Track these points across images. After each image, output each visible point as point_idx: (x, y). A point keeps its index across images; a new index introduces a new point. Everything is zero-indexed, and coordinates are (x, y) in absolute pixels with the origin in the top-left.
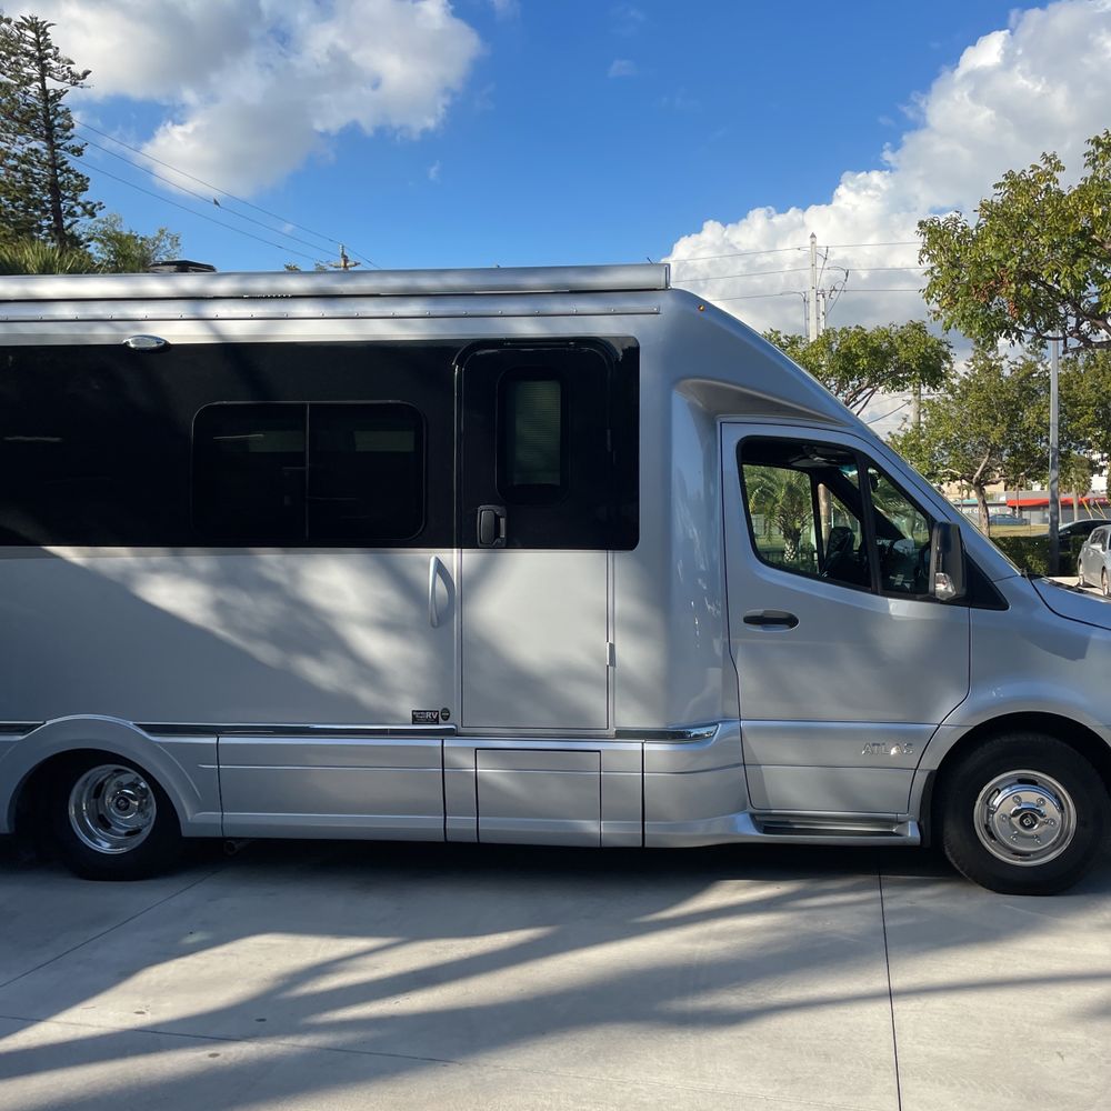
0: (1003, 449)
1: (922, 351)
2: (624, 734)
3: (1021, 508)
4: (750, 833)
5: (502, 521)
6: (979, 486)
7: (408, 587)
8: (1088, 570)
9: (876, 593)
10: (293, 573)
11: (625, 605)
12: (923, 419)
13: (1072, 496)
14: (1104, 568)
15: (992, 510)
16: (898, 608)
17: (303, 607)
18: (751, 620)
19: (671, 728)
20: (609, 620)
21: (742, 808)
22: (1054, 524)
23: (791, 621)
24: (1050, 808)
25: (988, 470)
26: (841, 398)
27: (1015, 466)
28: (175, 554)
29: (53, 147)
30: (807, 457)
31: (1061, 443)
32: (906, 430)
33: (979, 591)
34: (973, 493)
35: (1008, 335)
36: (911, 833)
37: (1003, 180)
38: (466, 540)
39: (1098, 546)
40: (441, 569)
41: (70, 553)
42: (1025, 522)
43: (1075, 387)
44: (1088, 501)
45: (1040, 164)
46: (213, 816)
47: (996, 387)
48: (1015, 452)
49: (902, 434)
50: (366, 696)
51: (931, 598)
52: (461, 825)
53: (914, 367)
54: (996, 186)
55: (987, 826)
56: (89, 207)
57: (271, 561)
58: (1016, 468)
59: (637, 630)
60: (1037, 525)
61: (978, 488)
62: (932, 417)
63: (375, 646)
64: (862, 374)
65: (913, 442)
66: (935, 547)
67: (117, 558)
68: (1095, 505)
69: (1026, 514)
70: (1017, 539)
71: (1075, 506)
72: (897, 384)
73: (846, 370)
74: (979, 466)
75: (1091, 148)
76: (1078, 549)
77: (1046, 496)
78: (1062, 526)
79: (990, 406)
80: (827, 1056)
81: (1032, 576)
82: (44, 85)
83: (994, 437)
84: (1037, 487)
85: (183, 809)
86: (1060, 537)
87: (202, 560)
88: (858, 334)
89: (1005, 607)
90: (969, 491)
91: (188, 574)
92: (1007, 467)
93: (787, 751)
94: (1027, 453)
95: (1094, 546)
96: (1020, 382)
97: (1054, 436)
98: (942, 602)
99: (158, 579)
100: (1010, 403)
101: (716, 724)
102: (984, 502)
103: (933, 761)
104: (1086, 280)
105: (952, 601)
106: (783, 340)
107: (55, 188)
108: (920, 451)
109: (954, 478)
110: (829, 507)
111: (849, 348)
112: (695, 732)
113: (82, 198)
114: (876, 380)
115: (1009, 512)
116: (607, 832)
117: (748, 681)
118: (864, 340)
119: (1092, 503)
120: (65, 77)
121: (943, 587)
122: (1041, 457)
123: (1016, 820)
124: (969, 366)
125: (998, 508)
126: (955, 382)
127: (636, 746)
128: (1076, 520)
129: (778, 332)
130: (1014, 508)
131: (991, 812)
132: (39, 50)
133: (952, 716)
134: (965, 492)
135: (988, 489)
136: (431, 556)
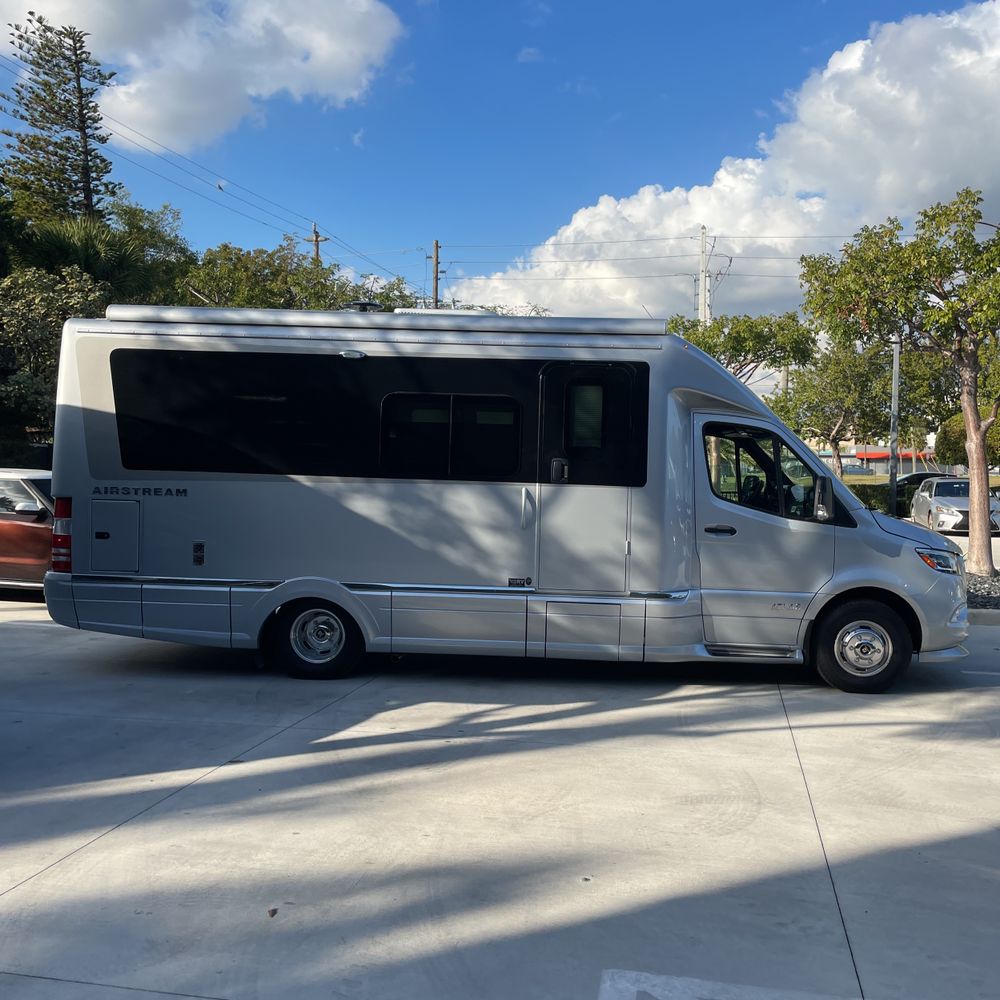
0: (855, 412)
1: (795, 337)
2: (635, 595)
3: (868, 460)
4: (703, 655)
5: (566, 467)
6: (835, 442)
7: (510, 507)
8: (918, 513)
9: (781, 516)
10: (439, 495)
11: (638, 519)
12: (790, 385)
13: (911, 451)
14: (930, 511)
15: (844, 461)
16: (794, 525)
17: (446, 516)
18: (709, 530)
19: (662, 591)
20: (628, 528)
21: (700, 641)
22: (893, 476)
23: (732, 531)
24: (878, 645)
25: (843, 429)
26: (730, 370)
27: (864, 426)
28: (367, 482)
29: (85, 136)
30: (736, 432)
31: (901, 409)
32: (776, 394)
33: (841, 517)
34: (828, 446)
35: (861, 338)
36: (798, 657)
37: (860, 232)
38: (544, 479)
39: (926, 494)
40: (529, 495)
41: (301, 479)
42: (871, 472)
43: (913, 364)
44: (924, 456)
45: (887, 224)
46: (385, 639)
47: (850, 362)
48: (864, 414)
49: (773, 398)
50: (481, 569)
51: (815, 519)
52: (536, 647)
53: (788, 349)
54: (855, 236)
55: (842, 653)
56: (110, 186)
57: (426, 488)
58: (865, 428)
59: (643, 533)
60: (880, 475)
61: (833, 444)
62: (798, 384)
63: (487, 540)
64: (747, 353)
65: (782, 406)
66: (818, 490)
67: (333, 484)
68: (930, 459)
69: (872, 466)
70: (864, 487)
71: (914, 460)
72: (774, 362)
73: (734, 348)
74: (835, 425)
75: (921, 218)
76: (911, 496)
77: (888, 451)
78: (900, 477)
79: (845, 377)
80: (761, 746)
81: (871, 509)
82: (79, 84)
83: (848, 403)
84: (881, 443)
85: (367, 634)
86: (898, 486)
87: (384, 486)
88: (745, 322)
89: (856, 526)
90: (825, 443)
91: (375, 494)
92: (857, 427)
93: (728, 608)
94: (874, 416)
95: (923, 494)
96: (870, 358)
97: (895, 404)
98: (820, 522)
99: (357, 496)
100: (862, 375)
101: (687, 590)
102: (838, 455)
103: (812, 615)
104: (915, 307)
105: (826, 522)
106: (686, 323)
107: (86, 171)
108: (788, 412)
109: (815, 435)
110: (719, 457)
111: (738, 333)
112: (674, 595)
113: (106, 179)
114: (758, 359)
115: (858, 463)
116: (624, 652)
117: (706, 567)
118: (751, 328)
119: (928, 457)
120: (95, 78)
121: (821, 513)
122: (885, 420)
123: (858, 650)
124: (829, 344)
125: (849, 460)
126: (818, 356)
127: (642, 602)
128: (914, 472)
129: (682, 317)
130: (862, 460)
131: (844, 646)
132: (76, 55)
133: (823, 588)
134: (822, 445)
135: (842, 443)
136: (523, 488)
